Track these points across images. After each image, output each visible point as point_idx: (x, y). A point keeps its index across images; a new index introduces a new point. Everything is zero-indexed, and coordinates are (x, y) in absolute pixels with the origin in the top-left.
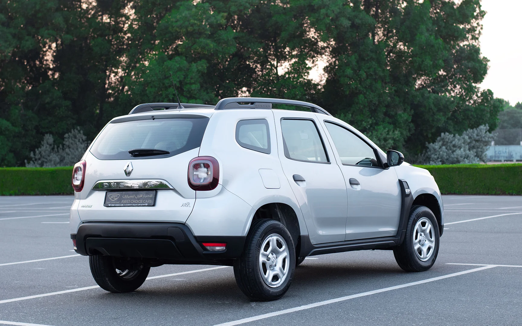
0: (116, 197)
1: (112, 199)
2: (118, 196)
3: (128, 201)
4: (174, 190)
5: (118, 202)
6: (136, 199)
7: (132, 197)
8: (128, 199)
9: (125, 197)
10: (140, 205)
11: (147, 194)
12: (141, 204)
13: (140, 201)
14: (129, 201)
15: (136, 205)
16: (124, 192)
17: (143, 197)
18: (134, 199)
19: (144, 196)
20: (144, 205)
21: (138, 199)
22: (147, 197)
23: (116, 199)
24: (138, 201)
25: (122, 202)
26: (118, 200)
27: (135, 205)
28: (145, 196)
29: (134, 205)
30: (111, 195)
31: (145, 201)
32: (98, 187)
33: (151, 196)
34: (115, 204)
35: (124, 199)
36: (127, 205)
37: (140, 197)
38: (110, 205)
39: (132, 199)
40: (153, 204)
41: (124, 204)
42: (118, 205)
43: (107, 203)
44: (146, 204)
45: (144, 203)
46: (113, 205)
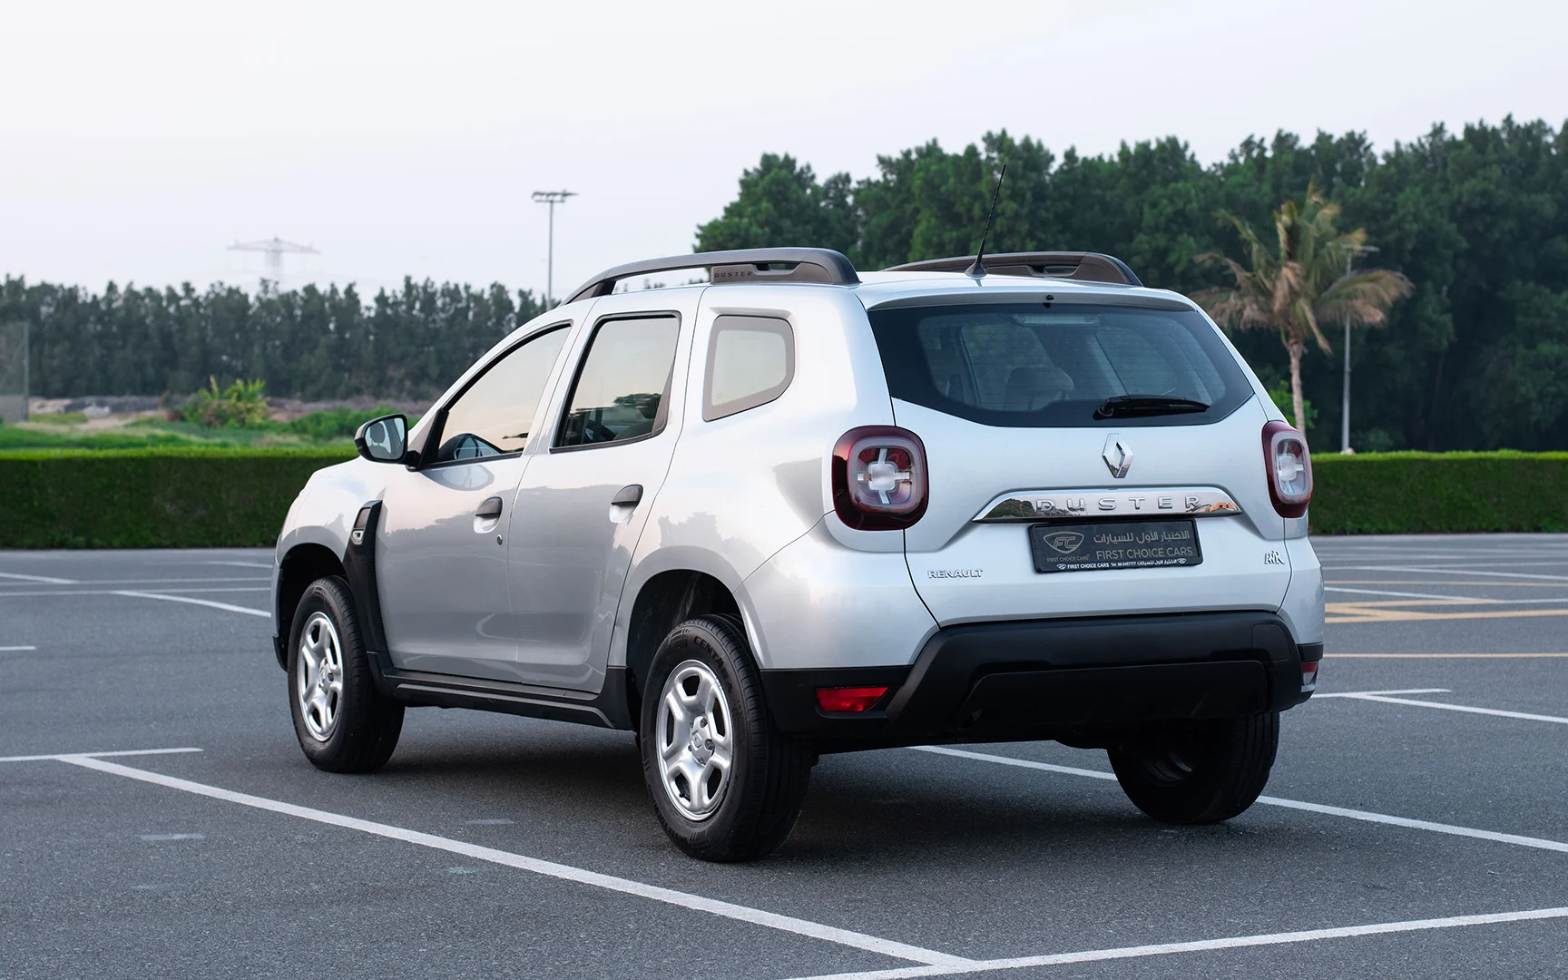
0: (1071, 543)
1: (1058, 548)
2: (1079, 538)
3: (1118, 553)
4: (1240, 515)
5: (1086, 558)
6: (1141, 547)
7: (1125, 540)
8: (1112, 546)
9: (1103, 540)
10: (1163, 562)
11: (1171, 530)
12: (1163, 559)
13: (1156, 553)
14: (1121, 551)
15: (1149, 563)
16: (1095, 527)
17: (1160, 539)
18: (1134, 545)
19: (1164, 537)
20: (1175, 561)
21: (1149, 545)
22: (1173, 538)
23: (1074, 548)
24: (1149, 553)
25: (1098, 556)
26: (1081, 552)
27: (1145, 564)
28: (1167, 537)
29: (1142, 563)
30: (1054, 537)
31: (1172, 552)
32: (1007, 514)
33: (1186, 535)
34: (1080, 563)
35: (1103, 547)
36: (1120, 564)
37: (1153, 539)
38: (1062, 567)
39: (1124, 546)
40: (1195, 559)
41: (1109, 561)
42: (1090, 566)
43: (1043, 562)
44: (1182, 561)
45: (1173, 558)
46: (1072, 566)
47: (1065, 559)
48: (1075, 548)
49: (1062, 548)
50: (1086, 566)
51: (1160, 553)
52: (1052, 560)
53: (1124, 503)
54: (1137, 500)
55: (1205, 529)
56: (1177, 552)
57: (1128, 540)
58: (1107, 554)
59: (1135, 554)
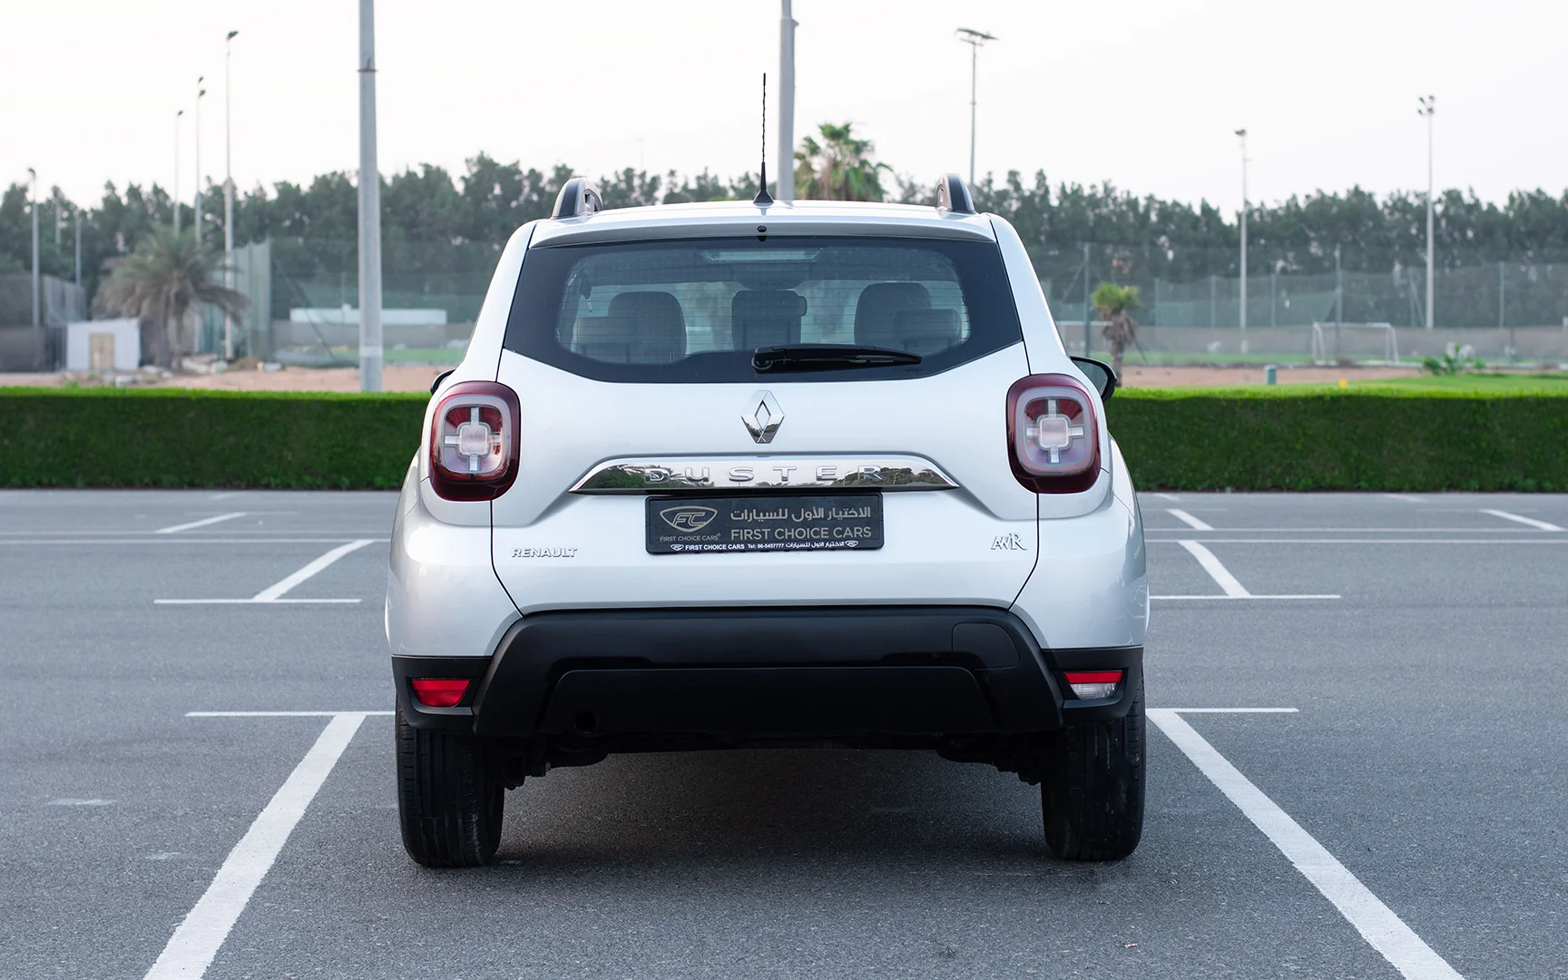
0: (697, 519)
1: (678, 525)
2: (709, 514)
3: (763, 533)
4: (961, 492)
5: (715, 538)
6: (797, 526)
7: (775, 517)
8: (755, 524)
9: (744, 516)
10: (822, 544)
11: (841, 507)
12: (825, 541)
13: (816, 533)
14: (766, 531)
16: (735, 501)
17: (826, 516)
18: (788, 523)
19: (832, 514)
20: (842, 544)
21: (807, 524)
22: (846, 516)
24: (808, 533)
25: (733, 535)
26: (712, 529)
28: (836, 514)
29: (793, 546)
30: (675, 512)
31: (840, 533)
32: (610, 483)
33: (866, 513)
34: (703, 543)
35: (743, 525)
36: (760, 546)
37: (816, 516)
38: (677, 547)
39: (773, 524)
40: (873, 541)
41: (746, 542)
42: (718, 547)
43: (659, 541)
44: (852, 544)
45: (840, 540)
46: (692, 547)
47: (686, 538)
48: (701, 526)
49: (685, 525)
50: (711, 547)
51: (823, 533)
52: (666, 539)
53: (765, 473)
54: (785, 470)
55: (895, 507)
56: (848, 532)
57: (780, 517)
58: (746, 534)
59: (787, 534)
